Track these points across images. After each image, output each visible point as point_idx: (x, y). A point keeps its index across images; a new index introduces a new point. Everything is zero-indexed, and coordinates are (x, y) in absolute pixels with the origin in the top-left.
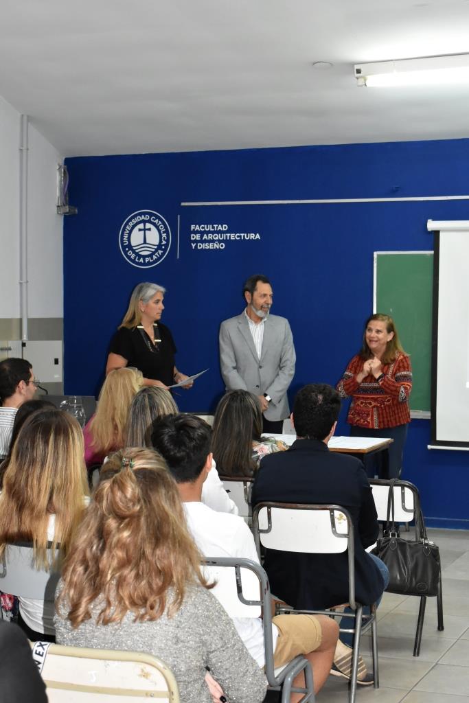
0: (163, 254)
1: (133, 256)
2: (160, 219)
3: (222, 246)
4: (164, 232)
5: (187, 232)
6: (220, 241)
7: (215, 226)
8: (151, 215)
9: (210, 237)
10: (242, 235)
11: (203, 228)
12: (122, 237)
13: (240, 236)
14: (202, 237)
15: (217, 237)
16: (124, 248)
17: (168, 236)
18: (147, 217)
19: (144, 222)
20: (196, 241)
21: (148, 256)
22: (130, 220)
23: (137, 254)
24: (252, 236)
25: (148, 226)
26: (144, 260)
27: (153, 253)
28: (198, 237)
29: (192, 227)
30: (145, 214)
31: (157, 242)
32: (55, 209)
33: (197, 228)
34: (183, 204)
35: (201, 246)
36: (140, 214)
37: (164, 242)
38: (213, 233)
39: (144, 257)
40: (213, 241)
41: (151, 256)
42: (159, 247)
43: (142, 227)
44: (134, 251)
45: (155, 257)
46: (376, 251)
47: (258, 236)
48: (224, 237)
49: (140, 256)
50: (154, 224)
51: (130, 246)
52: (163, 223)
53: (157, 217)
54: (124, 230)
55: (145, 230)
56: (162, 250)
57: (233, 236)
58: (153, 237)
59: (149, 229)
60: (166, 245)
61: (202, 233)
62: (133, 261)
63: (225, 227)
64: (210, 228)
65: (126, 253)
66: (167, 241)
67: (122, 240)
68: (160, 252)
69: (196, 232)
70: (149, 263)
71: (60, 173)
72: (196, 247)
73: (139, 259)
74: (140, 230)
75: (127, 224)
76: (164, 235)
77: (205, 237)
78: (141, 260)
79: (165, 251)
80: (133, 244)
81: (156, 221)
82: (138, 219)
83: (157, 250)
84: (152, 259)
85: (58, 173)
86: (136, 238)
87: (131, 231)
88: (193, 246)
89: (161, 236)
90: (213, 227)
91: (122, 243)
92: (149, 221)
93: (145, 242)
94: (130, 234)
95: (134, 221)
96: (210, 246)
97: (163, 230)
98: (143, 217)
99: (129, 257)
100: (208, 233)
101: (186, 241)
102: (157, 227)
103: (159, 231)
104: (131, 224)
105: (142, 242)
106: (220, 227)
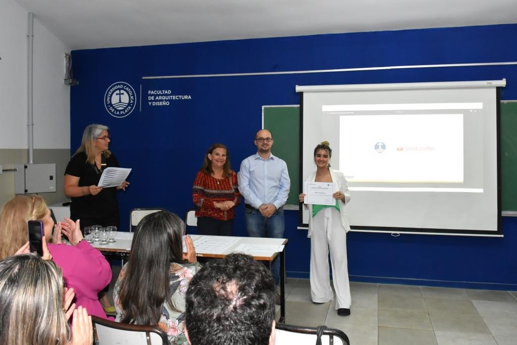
0: (131, 109)
1: (113, 110)
2: (130, 88)
3: (168, 103)
4: (132, 96)
5: (146, 95)
6: (166, 101)
7: (163, 91)
8: (124, 85)
9: (160, 98)
10: (180, 96)
11: (156, 92)
12: (106, 99)
13: (179, 97)
14: (155, 98)
15: (165, 98)
16: (107, 105)
17: (134, 98)
18: (121, 86)
19: (120, 89)
20: (151, 101)
21: (122, 110)
22: (111, 88)
23: (115, 109)
24: (186, 97)
25: (122, 91)
26: (120, 113)
27: (125, 108)
28: (152, 98)
29: (149, 92)
30: (120, 84)
31: (128, 102)
32: (63, 81)
33: (152, 92)
34: (143, 78)
35: (154, 104)
36: (117, 85)
37: (132, 102)
38: (162, 95)
39: (120, 111)
40: (162, 100)
41: (124, 110)
42: (129, 104)
43: (119, 93)
44: (113, 108)
45: (126, 111)
46: (263, 105)
47: (190, 97)
48: (169, 98)
49: (117, 110)
50: (126, 91)
51: (111, 104)
52: (131, 90)
53: (128, 86)
54: (107, 94)
55: (120, 94)
56: (130, 106)
57: (174, 97)
58: (125, 98)
59: (123, 94)
60: (133, 104)
61: (155, 96)
62: (113, 113)
63: (169, 92)
64: (160, 92)
65: (108, 108)
66: (134, 101)
67: (106, 101)
68: (130, 108)
69: (151, 95)
70: (123, 115)
71: (66, 59)
72: (152, 104)
73: (116, 112)
74: (117, 94)
75: (109, 91)
76: (132, 97)
77: (157, 98)
78: (118, 113)
79: (132, 107)
80: (113, 103)
81: (127, 89)
82: (116, 87)
83: (127, 107)
84: (125, 112)
85: (65, 59)
86: (115, 99)
87: (111, 95)
88: (150, 103)
89: (130, 98)
90: (162, 92)
91: (106, 102)
92: (123, 89)
93: (120, 102)
94: (111, 97)
95: (114, 89)
96: (160, 104)
97: (131, 94)
98: (119, 87)
99: (110, 111)
100: (158, 95)
101: (145, 100)
102: (128, 93)
103: (129, 95)
104: (111, 91)
105: (119, 102)
106: (166, 92)
